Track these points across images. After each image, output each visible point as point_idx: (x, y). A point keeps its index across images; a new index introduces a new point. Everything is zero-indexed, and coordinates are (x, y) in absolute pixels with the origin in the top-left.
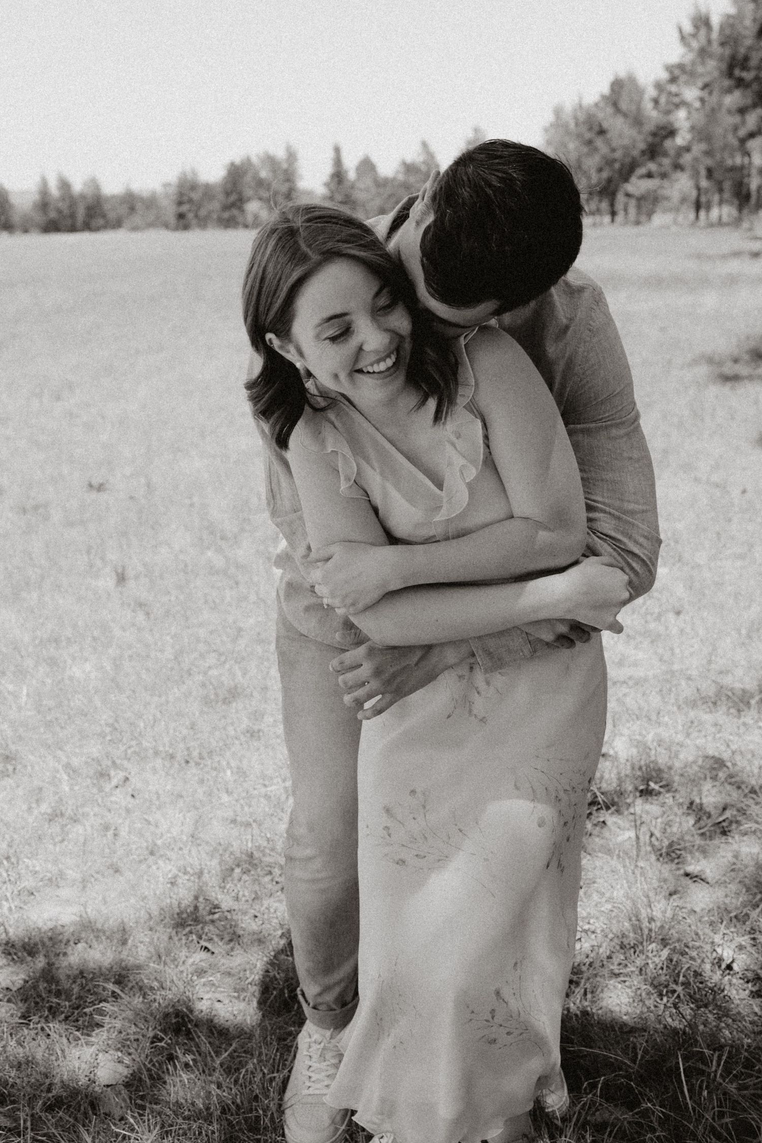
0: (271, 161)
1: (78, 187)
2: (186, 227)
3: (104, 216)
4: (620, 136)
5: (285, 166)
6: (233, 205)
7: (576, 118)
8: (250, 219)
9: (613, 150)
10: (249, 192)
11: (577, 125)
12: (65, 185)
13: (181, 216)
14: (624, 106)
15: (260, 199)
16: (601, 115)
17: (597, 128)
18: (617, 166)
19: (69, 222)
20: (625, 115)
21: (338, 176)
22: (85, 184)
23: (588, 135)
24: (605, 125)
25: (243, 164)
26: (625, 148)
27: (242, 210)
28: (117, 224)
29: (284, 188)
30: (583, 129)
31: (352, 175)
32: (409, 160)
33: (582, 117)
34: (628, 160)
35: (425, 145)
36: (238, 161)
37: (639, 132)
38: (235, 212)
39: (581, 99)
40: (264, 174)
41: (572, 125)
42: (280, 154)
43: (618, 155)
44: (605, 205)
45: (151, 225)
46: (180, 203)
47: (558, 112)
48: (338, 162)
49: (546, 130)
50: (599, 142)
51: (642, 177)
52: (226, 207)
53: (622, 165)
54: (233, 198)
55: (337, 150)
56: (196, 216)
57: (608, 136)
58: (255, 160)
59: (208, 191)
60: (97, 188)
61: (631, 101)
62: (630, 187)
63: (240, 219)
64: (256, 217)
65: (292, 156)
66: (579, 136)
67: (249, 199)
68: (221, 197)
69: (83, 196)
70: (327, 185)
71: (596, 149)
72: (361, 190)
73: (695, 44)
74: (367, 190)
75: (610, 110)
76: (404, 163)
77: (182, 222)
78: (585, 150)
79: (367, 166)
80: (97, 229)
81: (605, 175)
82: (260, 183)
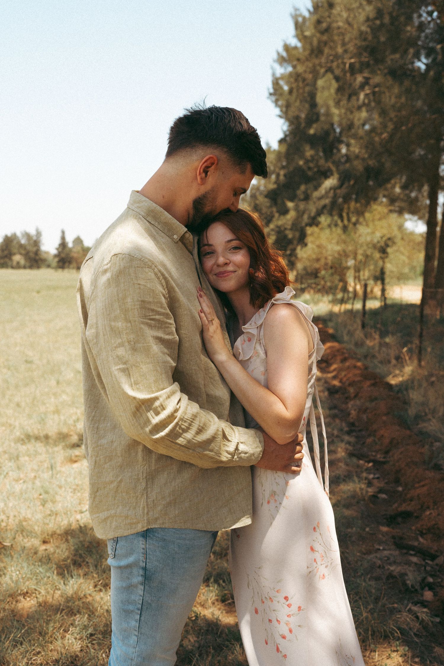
0: (28, 236)
5: (35, 238)
6: (6, 256)
8: (15, 263)
10: (15, 251)
15: (21, 254)
21: (63, 245)
25: (12, 236)
27: (10, 259)
29: (34, 249)
31: (70, 245)
36: (9, 235)
38: (7, 260)
40: (23, 241)
42: (33, 232)
48: (63, 238)
52: (2, 258)
54: (6, 252)
55: (63, 232)
58: (19, 234)
63: (10, 264)
64: (18, 263)
65: (39, 234)
67: (15, 254)
70: (57, 249)
72: (75, 253)
74: (78, 252)
79: (78, 241)
82: (21, 246)
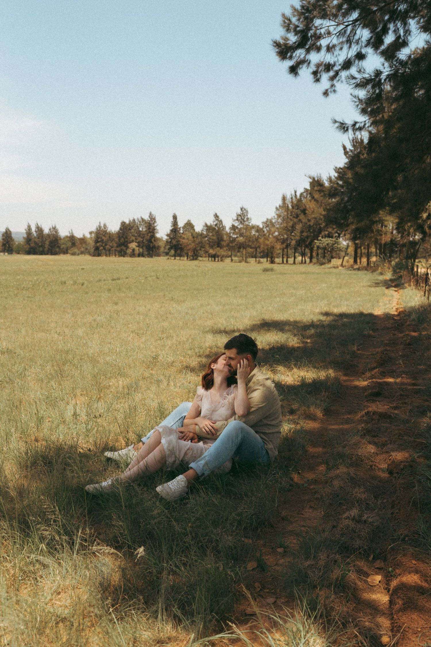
1: (46, 231)
2: (99, 255)
3: (59, 247)
4: (313, 212)
6: (122, 244)
7: (292, 202)
8: (130, 252)
9: (309, 221)
10: (132, 238)
11: (293, 206)
12: (40, 230)
13: (97, 249)
15: (137, 241)
16: (304, 201)
17: (302, 208)
18: (312, 229)
19: (41, 249)
20: (316, 201)
21: (175, 230)
22: (50, 229)
23: (297, 212)
24: (307, 206)
25: (129, 223)
26: (315, 218)
27: (127, 247)
28: (65, 252)
29: (150, 236)
30: (296, 208)
31: (182, 230)
32: (209, 224)
33: (296, 201)
34: (317, 226)
35: (216, 216)
36: (127, 221)
38: (124, 248)
39: (295, 192)
41: (290, 207)
42: (146, 217)
43: (312, 223)
45: (82, 253)
46: (96, 241)
47: (284, 199)
48: (175, 224)
49: (277, 209)
50: (302, 217)
51: (325, 236)
52: (119, 245)
53: (315, 229)
54: (123, 240)
55: (175, 217)
56: (104, 249)
57: (308, 212)
59: (110, 236)
60: (57, 232)
62: (318, 242)
63: (127, 252)
64: (133, 251)
65: (153, 219)
67: (131, 242)
68: (117, 240)
69: (48, 235)
70: (168, 235)
71: (300, 220)
72: (185, 238)
74: (188, 239)
75: (309, 198)
76: (206, 225)
77: (97, 252)
79: (189, 225)
80: (55, 254)
81: (305, 234)
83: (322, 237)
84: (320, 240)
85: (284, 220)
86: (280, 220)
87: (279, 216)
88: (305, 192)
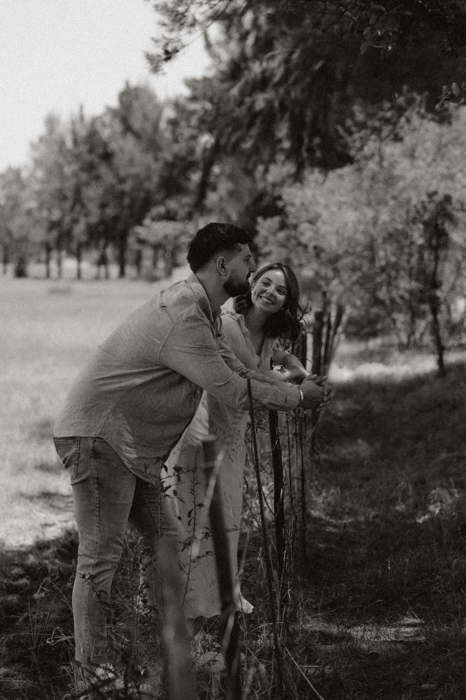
4: (131, 162)
7: (74, 133)
9: (122, 181)
11: (75, 142)
14: (136, 124)
16: (105, 134)
17: (100, 151)
18: (127, 201)
20: (138, 136)
23: (87, 158)
24: (113, 146)
26: (136, 176)
30: (83, 148)
33: (83, 132)
34: (142, 194)
37: (156, 159)
39: (81, 108)
41: (69, 144)
43: (127, 187)
44: (110, 252)
49: (33, 147)
50: (102, 169)
51: (159, 218)
53: (133, 200)
57: (116, 160)
61: (145, 117)
62: (141, 231)
66: (77, 157)
71: (98, 178)
73: (225, 57)
75: (118, 127)
78: (84, 176)
81: (110, 212)
83: (153, 220)
84: (148, 227)
85: (49, 172)
86: (40, 174)
87: (38, 163)
88: (105, 114)
